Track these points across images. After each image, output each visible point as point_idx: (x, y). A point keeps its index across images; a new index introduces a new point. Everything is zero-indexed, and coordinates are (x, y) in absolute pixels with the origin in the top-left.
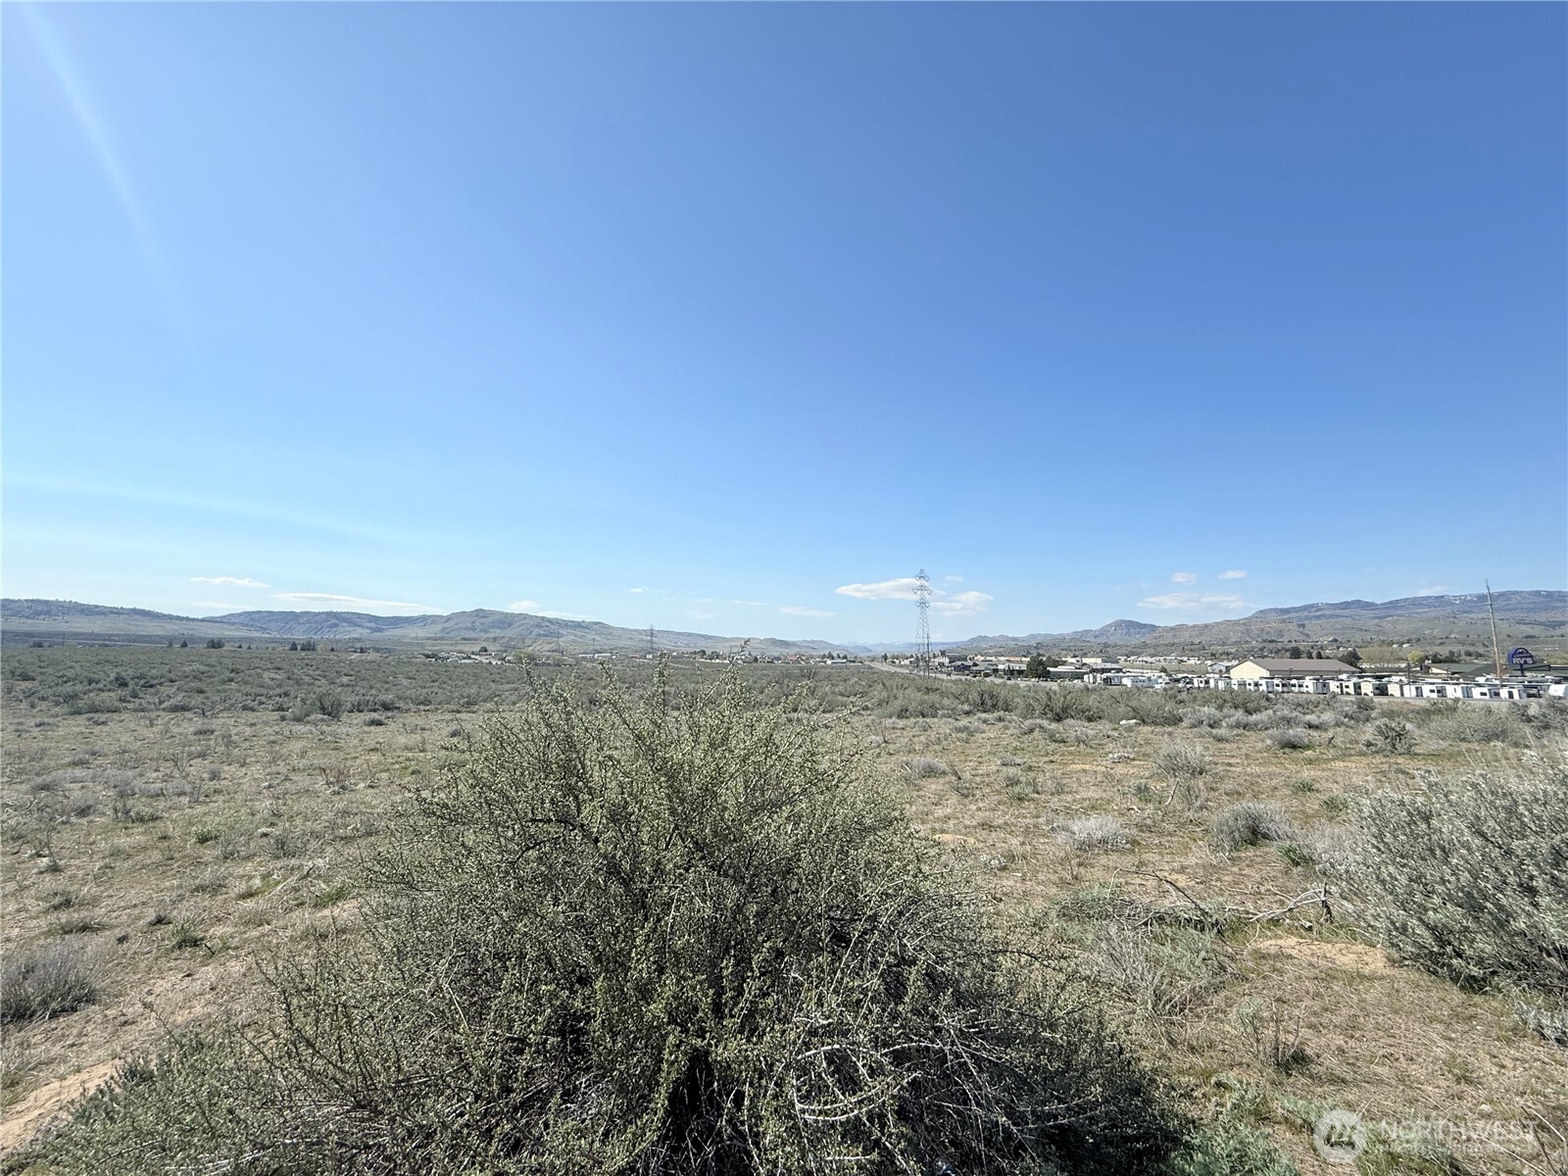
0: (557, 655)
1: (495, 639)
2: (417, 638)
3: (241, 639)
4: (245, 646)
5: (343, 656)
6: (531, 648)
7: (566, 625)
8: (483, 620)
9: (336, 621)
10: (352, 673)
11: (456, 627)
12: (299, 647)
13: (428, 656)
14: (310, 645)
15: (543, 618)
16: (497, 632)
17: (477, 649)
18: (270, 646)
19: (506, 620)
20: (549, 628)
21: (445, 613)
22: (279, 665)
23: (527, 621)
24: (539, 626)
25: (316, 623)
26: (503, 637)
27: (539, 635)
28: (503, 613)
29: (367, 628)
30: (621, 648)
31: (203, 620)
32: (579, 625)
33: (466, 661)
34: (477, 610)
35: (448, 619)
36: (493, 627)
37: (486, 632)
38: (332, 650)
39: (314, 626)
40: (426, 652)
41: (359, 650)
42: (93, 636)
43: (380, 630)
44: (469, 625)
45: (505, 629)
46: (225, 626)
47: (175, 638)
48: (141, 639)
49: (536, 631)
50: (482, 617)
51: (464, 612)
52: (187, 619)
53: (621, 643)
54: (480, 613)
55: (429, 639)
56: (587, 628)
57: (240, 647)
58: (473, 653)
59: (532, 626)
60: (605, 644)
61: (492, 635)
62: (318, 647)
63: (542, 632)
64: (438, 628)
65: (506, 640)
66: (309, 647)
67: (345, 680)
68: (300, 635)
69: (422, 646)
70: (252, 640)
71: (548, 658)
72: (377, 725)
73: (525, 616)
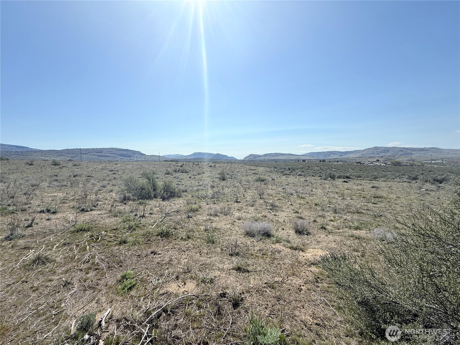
0: (412, 162)
1: (382, 157)
2: (353, 157)
3: (309, 159)
4: (310, 161)
5: (333, 163)
6: (398, 160)
9: (330, 154)
10: (336, 168)
11: (367, 153)
12: (321, 161)
13: (357, 163)
14: (324, 160)
15: (403, 148)
16: (383, 154)
17: (375, 160)
18: (315, 161)
19: (387, 150)
21: (363, 149)
22: (318, 166)
23: (396, 150)
24: (401, 151)
25: (325, 154)
26: (385, 156)
27: (402, 154)
28: (385, 147)
29: (338, 155)
30: (449, 158)
31: (301, 155)
32: (422, 149)
33: (371, 164)
34: (374, 147)
35: (364, 151)
36: (381, 152)
37: (378, 154)
38: (330, 162)
39: (325, 155)
40: (357, 162)
41: (337, 161)
42: (283, 160)
43: (342, 156)
44: (371, 152)
45: (386, 153)
46: (305, 156)
47: (296, 160)
48: (291, 160)
49: (400, 153)
50: (376, 149)
51: (370, 148)
52: (298, 155)
54: (376, 148)
55: (357, 157)
56: (427, 150)
57: (309, 161)
58: (373, 162)
59: (398, 151)
60: (438, 157)
61: (381, 155)
62: (326, 161)
63: (403, 153)
64: (361, 154)
65: (387, 157)
66: (324, 161)
67: (334, 170)
68: (322, 158)
69: (355, 160)
70: (311, 159)
71: (407, 163)
72: (346, 182)
73: (395, 148)
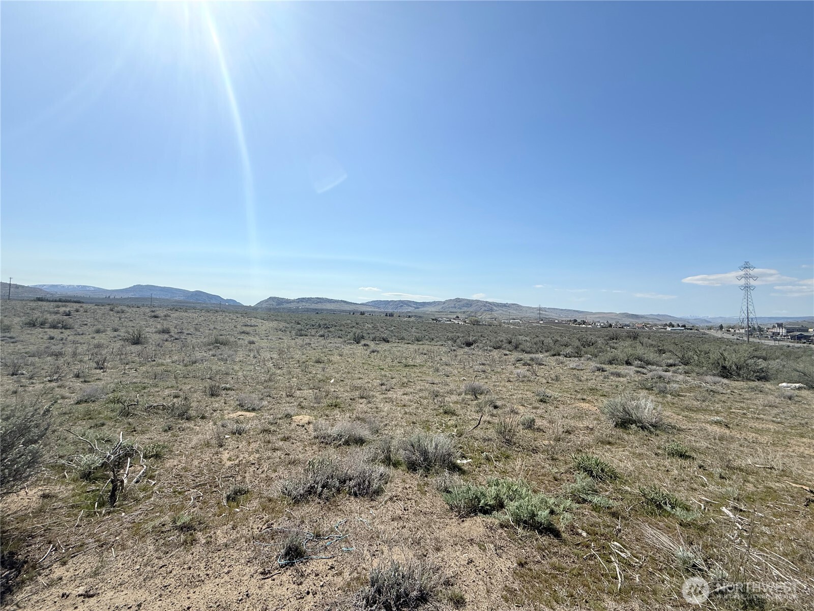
1: (464, 312)
2: (431, 312)
3: (372, 312)
5: (403, 319)
6: (480, 317)
7: (498, 305)
8: (459, 303)
9: (401, 304)
11: (448, 307)
12: (388, 315)
13: (433, 320)
15: (487, 302)
16: (465, 309)
17: (454, 317)
18: (379, 314)
19: (469, 303)
20: (490, 307)
21: (443, 300)
23: (478, 303)
24: (485, 306)
26: (467, 311)
27: (485, 310)
28: (468, 300)
29: (413, 307)
31: (360, 304)
32: (505, 305)
33: (449, 322)
34: (456, 299)
35: (444, 303)
36: (464, 306)
37: (461, 309)
38: (399, 316)
39: (394, 306)
40: (433, 318)
41: (408, 317)
42: (331, 310)
43: (418, 308)
44: (453, 306)
45: (468, 307)
46: (366, 306)
47: (352, 311)
48: (343, 311)
49: (484, 308)
51: (451, 300)
52: (356, 304)
53: (528, 315)
54: (458, 300)
55: (436, 312)
57: (370, 314)
58: (452, 319)
59: (481, 306)
61: (463, 310)
62: (394, 315)
64: (440, 307)
65: (469, 312)
66: (391, 315)
68: (390, 311)
69: (432, 315)
70: (375, 312)
71: (486, 322)
73: (478, 301)
